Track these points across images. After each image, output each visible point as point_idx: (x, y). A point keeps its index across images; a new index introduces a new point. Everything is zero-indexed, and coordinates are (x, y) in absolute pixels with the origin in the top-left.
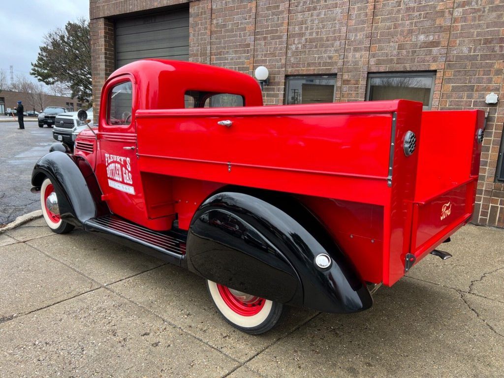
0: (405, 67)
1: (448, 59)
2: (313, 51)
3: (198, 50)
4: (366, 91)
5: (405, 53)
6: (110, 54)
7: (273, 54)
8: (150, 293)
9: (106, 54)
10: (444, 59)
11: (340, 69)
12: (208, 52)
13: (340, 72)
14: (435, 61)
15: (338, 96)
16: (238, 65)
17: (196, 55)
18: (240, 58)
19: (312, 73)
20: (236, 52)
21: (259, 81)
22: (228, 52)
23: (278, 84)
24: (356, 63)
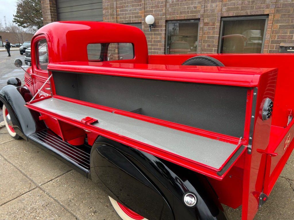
0: (247, 12)
1: (277, 6)
2: (184, 3)
3: (108, 5)
4: (220, 30)
5: (247, 3)
6: (53, 10)
7: (157, 7)
8: (70, 191)
9: (51, 9)
10: (274, 6)
11: (202, 15)
12: (115, 6)
13: (203, 17)
14: (268, 7)
15: (201, 34)
16: (134, 14)
17: (107, 9)
18: (135, 10)
19: (183, 18)
20: (133, 6)
21: (149, 25)
22: (127, 6)
23: (161, 26)
24: (213, 11)
